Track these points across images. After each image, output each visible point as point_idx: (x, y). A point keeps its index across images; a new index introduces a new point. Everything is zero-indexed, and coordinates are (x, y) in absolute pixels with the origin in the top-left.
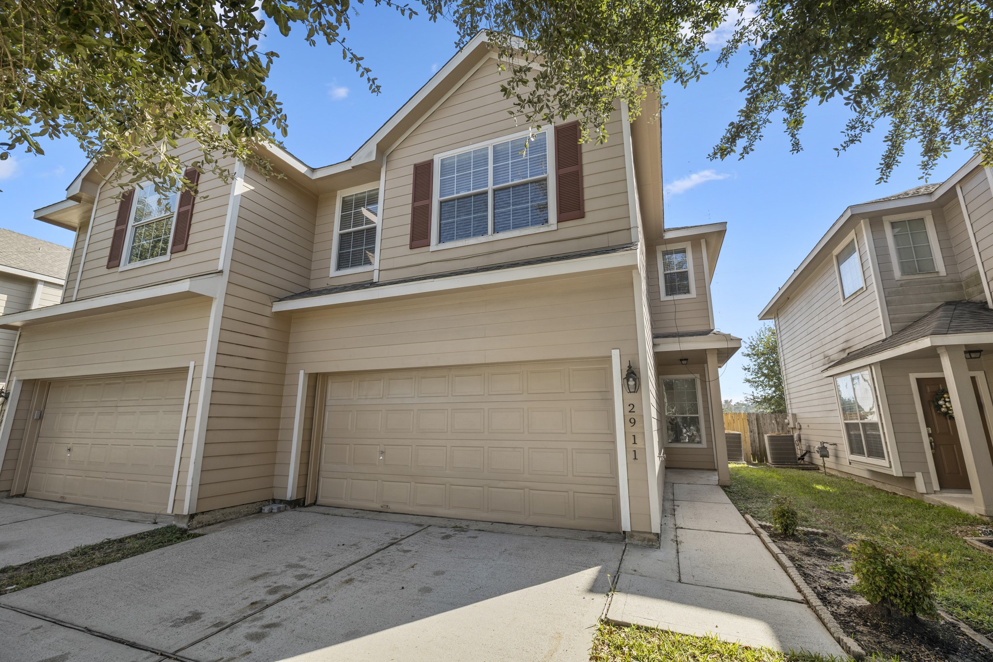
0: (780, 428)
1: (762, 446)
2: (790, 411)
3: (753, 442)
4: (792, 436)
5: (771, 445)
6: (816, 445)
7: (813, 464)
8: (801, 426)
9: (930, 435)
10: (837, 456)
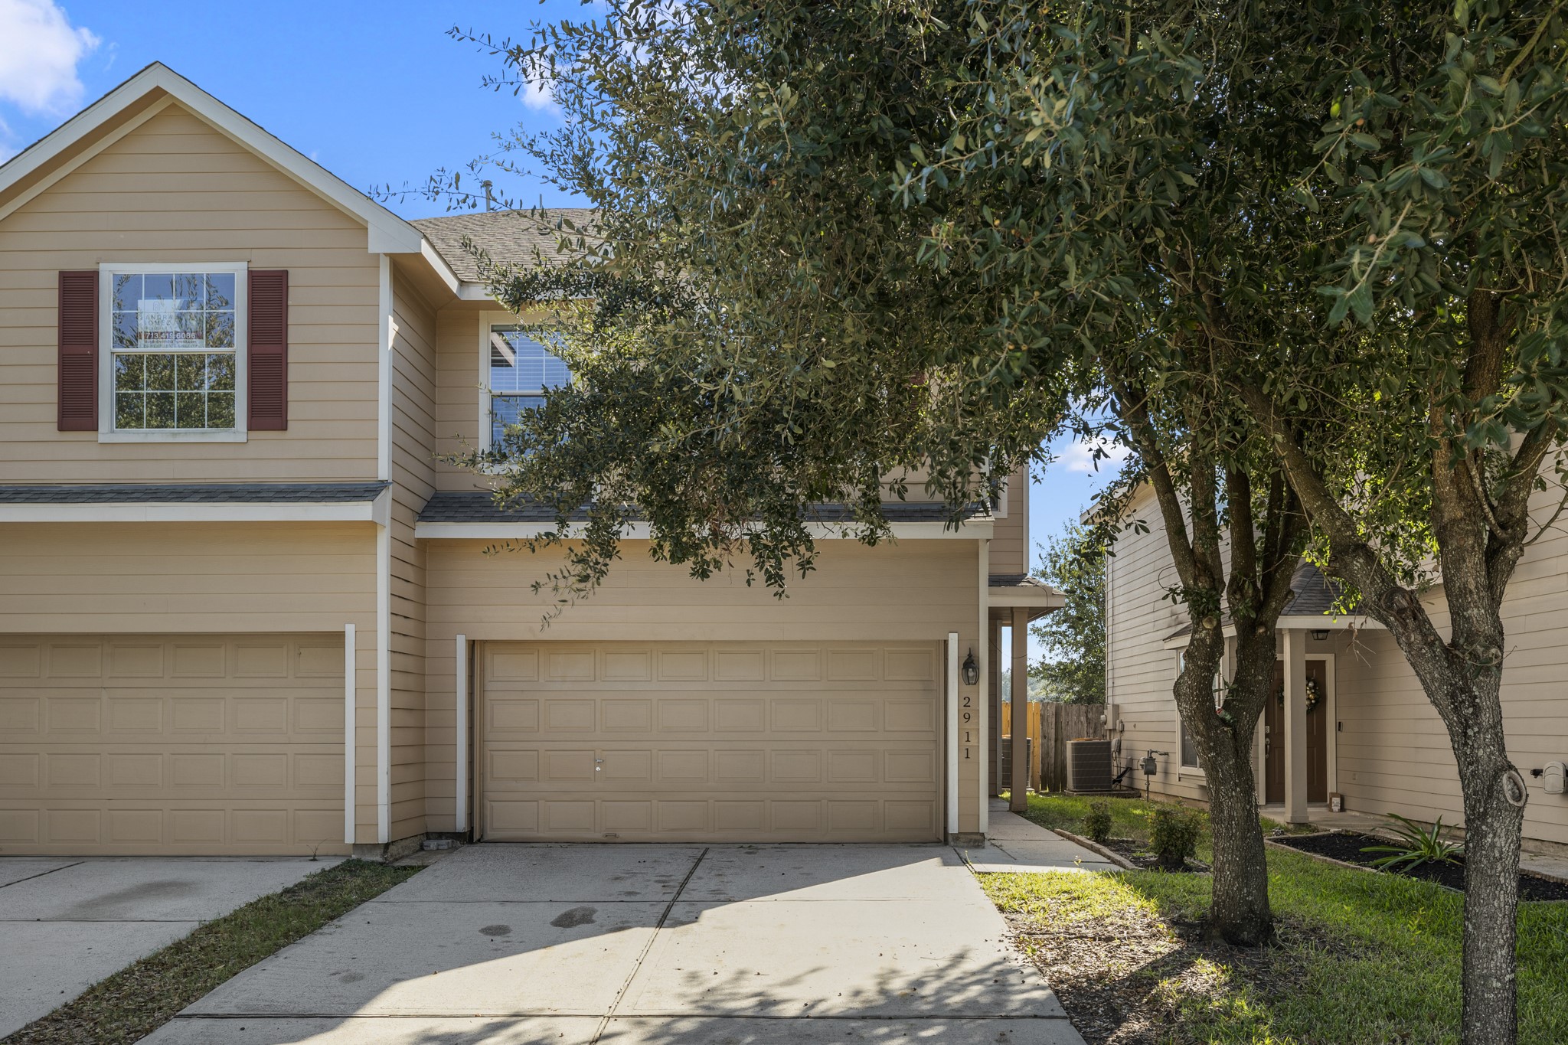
0: (1091, 731)
1: (1059, 763)
2: (1110, 701)
3: (1045, 756)
4: (1109, 743)
5: (1076, 758)
6: (1142, 756)
7: (1133, 789)
8: (1123, 726)
9: (1267, 736)
10: (1166, 773)
